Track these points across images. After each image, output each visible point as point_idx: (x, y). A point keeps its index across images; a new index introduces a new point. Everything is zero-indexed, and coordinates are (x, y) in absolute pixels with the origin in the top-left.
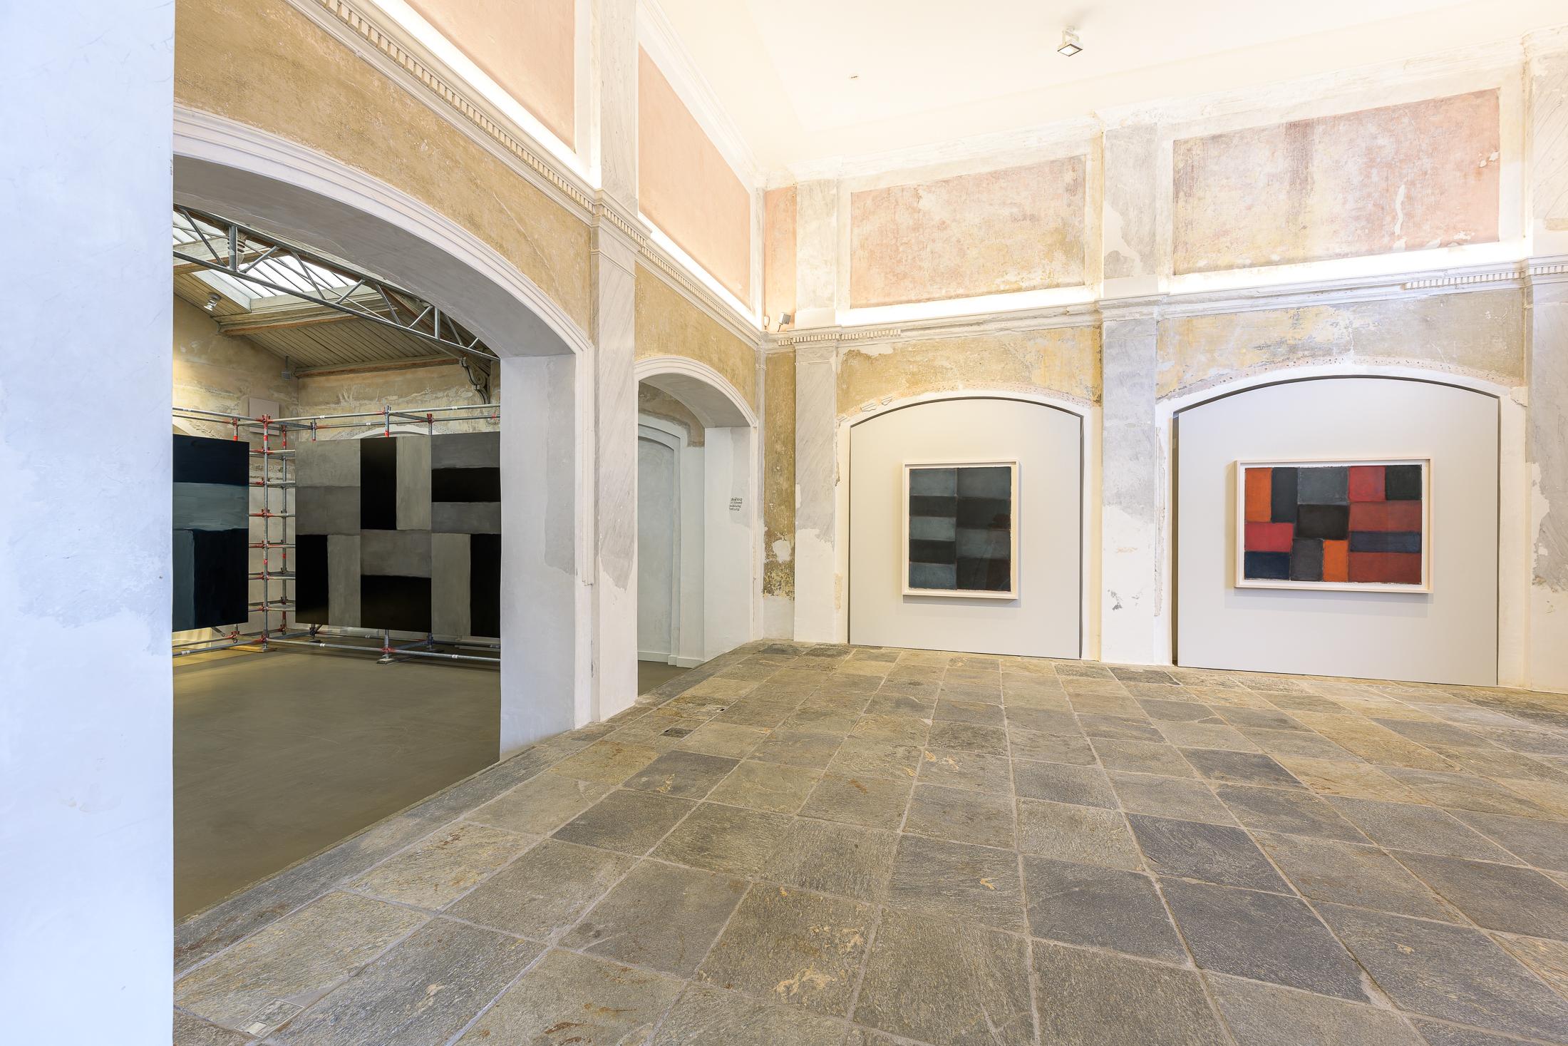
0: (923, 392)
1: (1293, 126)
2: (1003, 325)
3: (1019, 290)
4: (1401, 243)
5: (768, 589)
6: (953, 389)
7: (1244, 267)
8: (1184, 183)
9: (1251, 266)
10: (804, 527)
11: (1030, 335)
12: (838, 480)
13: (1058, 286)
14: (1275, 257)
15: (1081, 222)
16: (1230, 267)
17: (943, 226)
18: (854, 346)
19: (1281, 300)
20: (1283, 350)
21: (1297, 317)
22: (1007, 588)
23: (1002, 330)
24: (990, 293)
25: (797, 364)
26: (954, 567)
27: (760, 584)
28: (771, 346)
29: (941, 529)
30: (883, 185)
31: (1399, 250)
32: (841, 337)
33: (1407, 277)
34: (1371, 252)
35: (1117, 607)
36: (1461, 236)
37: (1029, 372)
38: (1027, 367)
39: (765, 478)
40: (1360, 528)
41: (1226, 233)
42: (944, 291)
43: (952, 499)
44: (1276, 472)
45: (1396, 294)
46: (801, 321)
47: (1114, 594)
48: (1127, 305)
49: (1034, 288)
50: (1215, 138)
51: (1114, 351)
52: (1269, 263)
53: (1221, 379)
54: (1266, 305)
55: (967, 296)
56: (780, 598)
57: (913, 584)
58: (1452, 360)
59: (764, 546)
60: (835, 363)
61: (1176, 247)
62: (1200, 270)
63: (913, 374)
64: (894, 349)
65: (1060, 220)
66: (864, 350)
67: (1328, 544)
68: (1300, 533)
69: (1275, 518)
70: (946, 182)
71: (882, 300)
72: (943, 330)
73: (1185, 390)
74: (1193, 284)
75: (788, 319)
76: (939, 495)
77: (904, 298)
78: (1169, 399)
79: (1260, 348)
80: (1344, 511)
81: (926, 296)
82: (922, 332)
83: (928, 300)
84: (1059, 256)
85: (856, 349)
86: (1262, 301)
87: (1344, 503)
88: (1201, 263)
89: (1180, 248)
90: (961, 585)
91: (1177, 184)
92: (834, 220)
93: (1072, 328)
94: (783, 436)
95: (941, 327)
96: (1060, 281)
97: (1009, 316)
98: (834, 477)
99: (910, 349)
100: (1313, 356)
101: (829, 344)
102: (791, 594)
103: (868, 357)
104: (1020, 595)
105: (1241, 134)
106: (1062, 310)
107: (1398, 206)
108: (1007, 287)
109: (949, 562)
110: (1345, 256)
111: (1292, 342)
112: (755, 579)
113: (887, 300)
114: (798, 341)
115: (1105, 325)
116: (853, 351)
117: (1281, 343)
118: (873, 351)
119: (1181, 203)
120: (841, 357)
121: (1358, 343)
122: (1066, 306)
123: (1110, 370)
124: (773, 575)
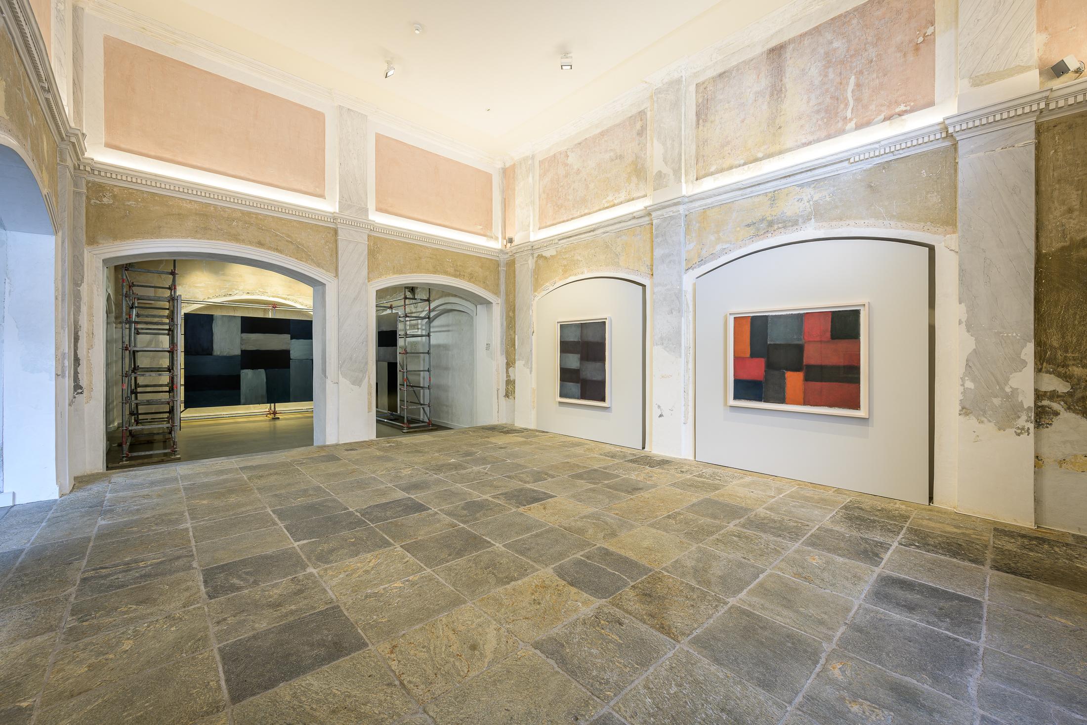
0: (569, 276)
1: (772, 51)
2: (605, 230)
3: (614, 205)
4: (852, 125)
5: (507, 395)
6: (582, 273)
7: (740, 166)
8: (702, 114)
9: (745, 164)
10: (519, 360)
11: (619, 233)
12: (533, 332)
13: (633, 199)
14: (760, 155)
15: (645, 154)
16: (731, 168)
17: (578, 172)
19: (762, 187)
20: (763, 225)
21: (773, 198)
22: (603, 399)
23: (604, 233)
24: (600, 210)
25: (516, 266)
26: (579, 385)
27: (504, 392)
28: (507, 256)
29: (574, 361)
30: (552, 154)
31: (851, 131)
32: (533, 248)
33: (849, 153)
34: (829, 137)
35: (661, 416)
36: (902, 108)
37: (618, 259)
38: (617, 255)
39: (506, 332)
40: (812, 362)
41: (728, 143)
42: (579, 212)
43: (578, 342)
44: (754, 319)
45: (844, 168)
46: (516, 241)
47: (659, 407)
48: (664, 208)
49: (621, 203)
50: (721, 75)
51: (659, 240)
52: (756, 160)
53: (724, 251)
54: (752, 192)
55: (589, 214)
56: (512, 401)
57: (561, 396)
58: (892, 217)
59: (505, 370)
60: (533, 263)
61: (697, 160)
62: (712, 174)
63: (565, 266)
64: (556, 252)
65: (634, 155)
66: (544, 254)
67: (789, 375)
68: (770, 366)
69: (753, 355)
70: (580, 144)
71: (551, 223)
72: (577, 237)
73: (702, 262)
74: (708, 184)
75: (511, 240)
76: (572, 340)
77: (562, 220)
78: (693, 269)
79: (748, 226)
80: (800, 349)
81: (571, 217)
82: (568, 240)
83: (572, 219)
84: (634, 179)
85: (541, 253)
86: (749, 190)
87: (800, 342)
88: (713, 169)
89: (700, 160)
90: (583, 396)
91: (698, 115)
92: (530, 179)
93: (640, 226)
94: (512, 308)
95: (576, 235)
96: (633, 196)
97: (606, 223)
98: (532, 330)
99: (563, 251)
100: (785, 227)
101: (528, 252)
102: (515, 398)
103: (545, 258)
104: (611, 404)
105: (737, 67)
106: (631, 216)
107: (849, 95)
108: (608, 205)
109: (577, 382)
110: (810, 143)
111: (769, 218)
113: (554, 222)
114: (516, 252)
115: (655, 222)
116: (540, 255)
117: (763, 220)
118: (547, 254)
119: (701, 128)
120: (534, 260)
121: (818, 213)
122: (632, 213)
123: (658, 252)
124: (509, 387)
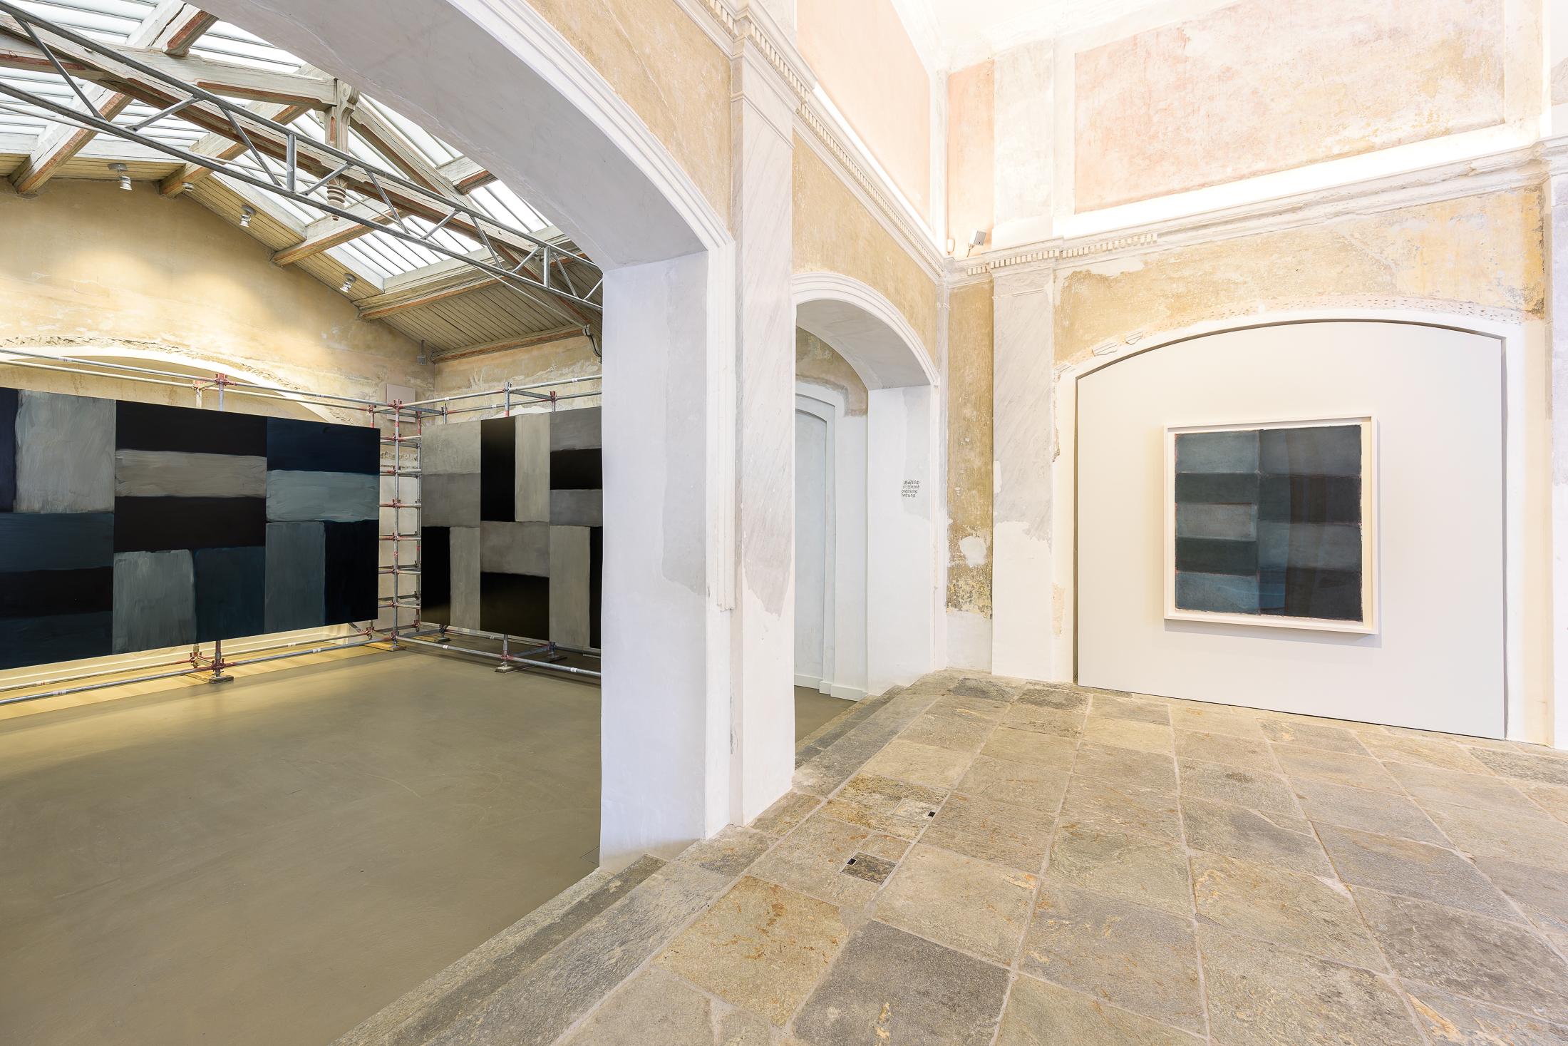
0: (1195, 321)
2: (1341, 206)
3: (1370, 149)
5: (953, 601)
6: (1247, 312)
10: (1005, 519)
11: (1391, 216)
12: (1058, 454)
13: (1445, 132)
15: (1496, 22)
17: (1227, 74)
18: (1081, 265)
23: (1337, 214)
24: (1313, 161)
25: (995, 298)
26: (1254, 580)
27: (942, 596)
28: (957, 277)
29: (1231, 523)
30: (1126, 34)
32: (1061, 255)
37: (1392, 275)
38: (1385, 268)
39: (949, 454)
42: (1229, 170)
43: (1251, 477)
46: (1000, 239)
49: (1400, 142)
55: (1272, 171)
56: (970, 615)
57: (1182, 604)
59: (947, 544)
60: (1052, 291)
63: (1178, 296)
64: (1146, 263)
65: (1450, 27)
66: (1095, 270)
71: (1125, 194)
72: (1229, 227)
75: (983, 239)
77: (1162, 188)
81: (1200, 180)
82: (1194, 233)
83: (1203, 186)
84: (1450, 84)
85: (1084, 269)
92: (1049, 95)
93: (1479, 196)
94: (973, 397)
95: (1226, 222)
96: (1450, 124)
97: (1350, 191)
98: (1052, 449)
99: (1172, 260)
102: (987, 610)
103: (1103, 279)
106: (1461, 169)
108: (1346, 149)
109: (1244, 572)
112: (936, 588)
113: (1134, 193)
114: (997, 265)
115: (1550, 185)
116: (1081, 272)
118: (1111, 269)
120: (1061, 283)
122: (1470, 162)
124: (961, 583)
